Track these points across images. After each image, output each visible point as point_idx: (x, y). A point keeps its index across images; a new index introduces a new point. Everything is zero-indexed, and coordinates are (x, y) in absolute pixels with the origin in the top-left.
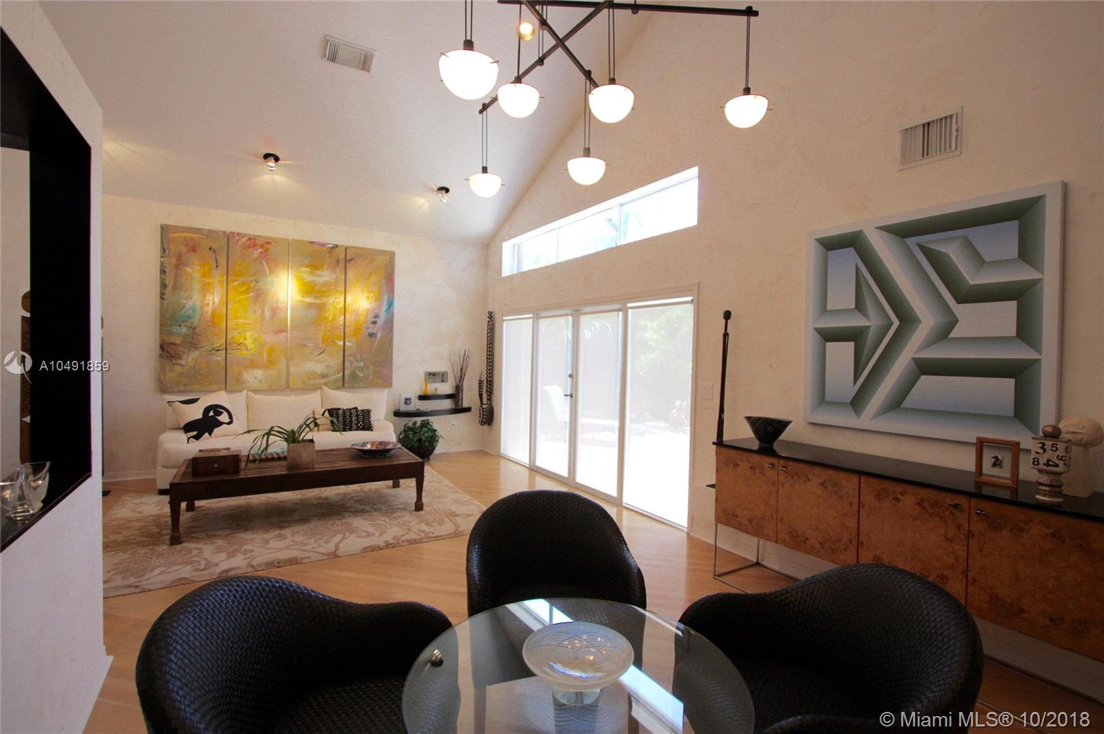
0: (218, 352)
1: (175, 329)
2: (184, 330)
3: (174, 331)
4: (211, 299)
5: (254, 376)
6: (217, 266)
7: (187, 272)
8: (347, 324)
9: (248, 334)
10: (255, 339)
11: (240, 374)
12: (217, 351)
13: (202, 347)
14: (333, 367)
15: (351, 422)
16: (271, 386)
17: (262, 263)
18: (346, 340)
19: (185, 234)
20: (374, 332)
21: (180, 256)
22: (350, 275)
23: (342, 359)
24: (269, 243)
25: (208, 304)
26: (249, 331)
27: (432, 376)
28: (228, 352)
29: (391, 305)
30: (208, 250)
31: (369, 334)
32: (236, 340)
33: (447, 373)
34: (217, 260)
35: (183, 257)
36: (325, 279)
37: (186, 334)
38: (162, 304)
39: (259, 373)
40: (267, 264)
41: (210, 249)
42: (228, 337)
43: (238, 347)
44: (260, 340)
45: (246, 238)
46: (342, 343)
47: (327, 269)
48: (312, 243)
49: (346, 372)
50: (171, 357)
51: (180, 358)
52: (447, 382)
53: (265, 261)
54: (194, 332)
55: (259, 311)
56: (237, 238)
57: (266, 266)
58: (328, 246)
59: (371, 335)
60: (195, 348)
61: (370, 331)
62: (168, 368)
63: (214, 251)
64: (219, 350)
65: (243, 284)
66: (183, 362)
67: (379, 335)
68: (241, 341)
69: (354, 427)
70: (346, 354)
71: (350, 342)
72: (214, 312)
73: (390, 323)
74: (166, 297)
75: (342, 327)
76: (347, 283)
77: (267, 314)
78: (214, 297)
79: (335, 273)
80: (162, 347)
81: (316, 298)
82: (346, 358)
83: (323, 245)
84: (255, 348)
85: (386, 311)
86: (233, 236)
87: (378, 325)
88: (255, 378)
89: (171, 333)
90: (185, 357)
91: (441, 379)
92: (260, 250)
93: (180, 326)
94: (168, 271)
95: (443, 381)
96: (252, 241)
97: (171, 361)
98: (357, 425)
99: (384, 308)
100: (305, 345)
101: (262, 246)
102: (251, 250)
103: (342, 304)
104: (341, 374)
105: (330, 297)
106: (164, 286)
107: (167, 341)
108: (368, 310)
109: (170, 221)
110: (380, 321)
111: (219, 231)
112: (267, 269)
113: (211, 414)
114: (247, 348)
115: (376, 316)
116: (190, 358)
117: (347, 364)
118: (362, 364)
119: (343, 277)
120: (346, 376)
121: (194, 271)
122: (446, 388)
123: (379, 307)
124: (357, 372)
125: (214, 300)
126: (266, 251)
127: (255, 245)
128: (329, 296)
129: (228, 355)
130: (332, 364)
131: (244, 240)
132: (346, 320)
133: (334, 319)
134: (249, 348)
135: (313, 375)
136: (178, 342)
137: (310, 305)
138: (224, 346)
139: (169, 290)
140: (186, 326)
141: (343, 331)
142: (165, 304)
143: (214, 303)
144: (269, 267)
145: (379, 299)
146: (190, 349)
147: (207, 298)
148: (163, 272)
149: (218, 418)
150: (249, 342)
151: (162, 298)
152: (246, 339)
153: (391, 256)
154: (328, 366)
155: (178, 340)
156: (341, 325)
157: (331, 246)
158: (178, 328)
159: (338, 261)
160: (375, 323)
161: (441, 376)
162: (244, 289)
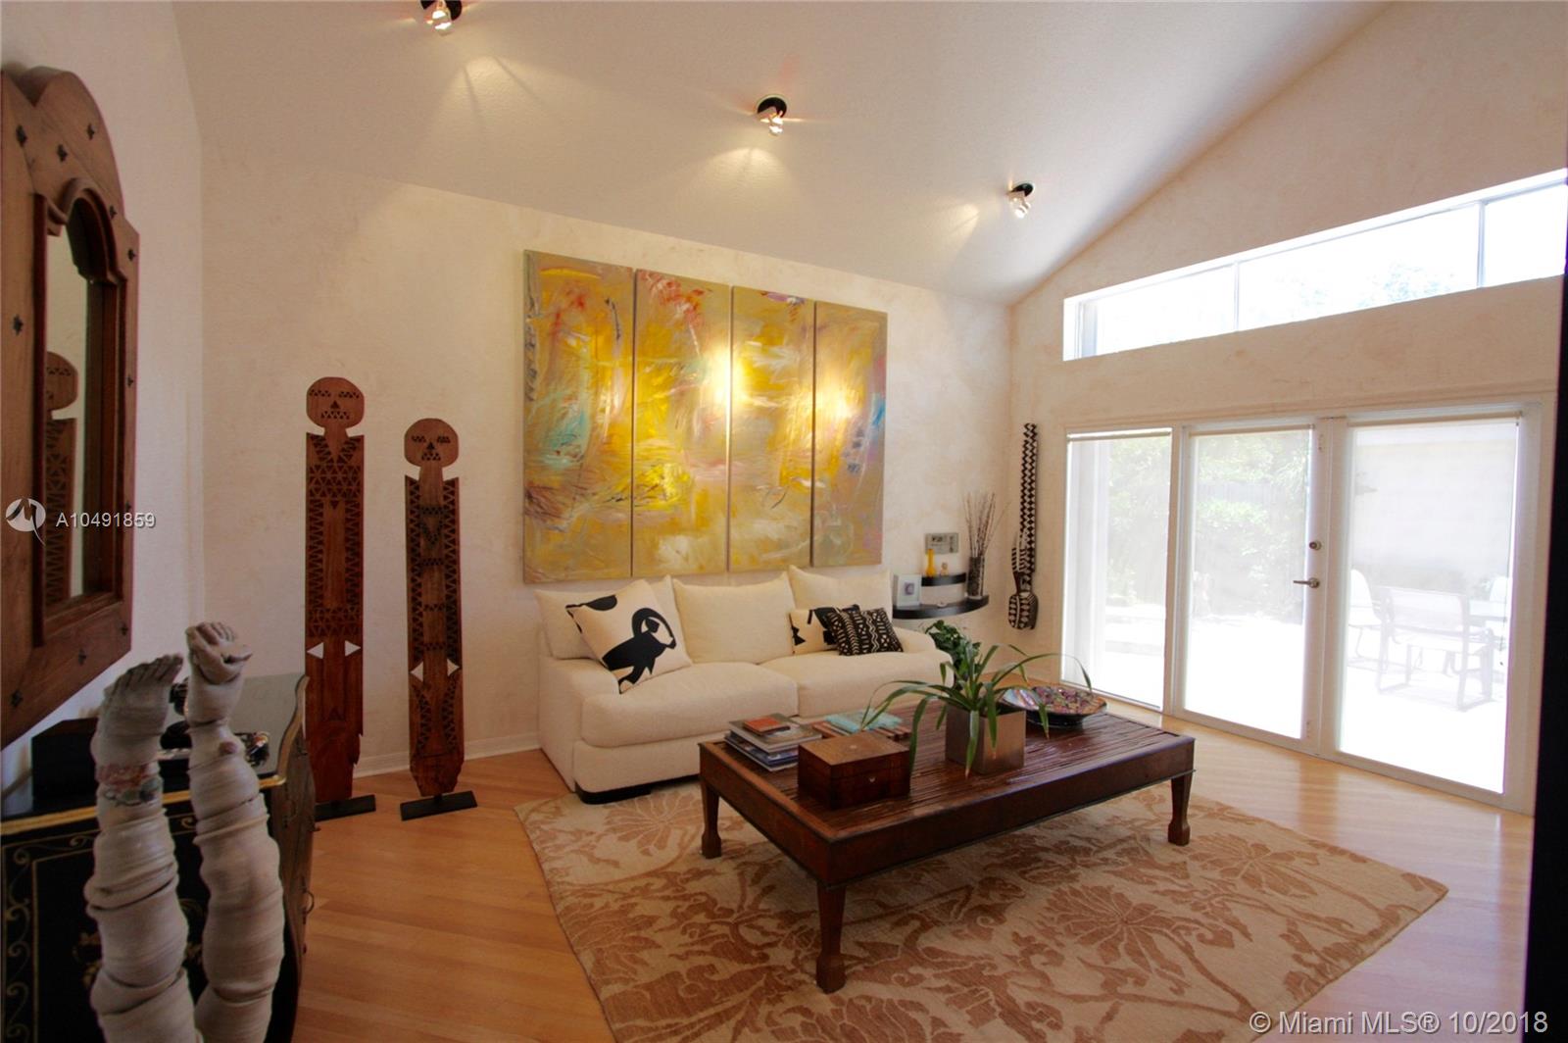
0: (621, 503)
1: (550, 460)
2: (565, 461)
3: (547, 461)
4: (609, 401)
5: (676, 549)
6: (618, 336)
7: (569, 346)
8: (817, 447)
9: (667, 469)
10: (678, 478)
11: (655, 546)
12: (618, 500)
13: (594, 494)
14: (796, 528)
15: (869, 636)
16: (701, 567)
17: (688, 331)
18: (816, 478)
19: (566, 272)
20: (857, 462)
21: (558, 316)
22: (821, 356)
23: (809, 514)
24: (700, 293)
25: (603, 411)
26: (668, 462)
27: (936, 541)
28: (635, 503)
29: (881, 413)
30: (605, 305)
31: (850, 467)
32: (648, 479)
33: (957, 534)
34: (617, 325)
35: (564, 317)
36: (784, 362)
37: (567, 470)
38: (527, 410)
39: (683, 542)
40: (697, 333)
41: (607, 302)
42: (636, 475)
43: (652, 493)
44: (685, 478)
45: (665, 282)
46: (808, 484)
47: (787, 345)
48: (765, 294)
49: (816, 538)
50: (545, 513)
51: (559, 517)
52: (957, 551)
53: (694, 327)
54: (581, 466)
55: (685, 421)
56: (650, 281)
57: (694, 337)
58: (789, 300)
59: (852, 468)
60: (582, 495)
61: (850, 461)
62: (538, 535)
63: (614, 307)
64: (620, 500)
65: (659, 370)
66: (564, 524)
67: (864, 469)
68: (657, 481)
69: (876, 645)
70: (816, 504)
71: (821, 481)
72: (612, 425)
73: (879, 444)
74: (535, 396)
75: (810, 454)
76: (818, 370)
77: (697, 428)
78: (612, 395)
79: (800, 351)
80: (529, 496)
81: (771, 398)
82: (816, 512)
83: (782, 298)
84: (677, 494)
85: (874, 423)
86: (644, 279)
87: (862, 449)
88: (678, 552)
89: (544, 468)
90: (566, 515)
91: (948, 548)
92: (686, 306)
93: (558, 452)
94: (538, 345)
95: (951, 550)
96: (674, 288)
97: (545, 521)
98: (879, 640)
99: (872, 418)
100: (754, 489)
101: (689, 299)
102: (671, 304)
103: (810, 410)
104: (808, 542)
105: (792, 398)
106: (531, 373)
107: (537, 483)
108: (848, 422)
109: (542, 245)
110: (866, 442)
111: (622, 267)
112: (696, 343)
113: (644, 628)
114: (665, 495)
115: (860, 433)
116: (575, 514)
117: (817, 522)
118: (839, 523)
119: (812, 360)
120: (816, 544)
121: (584, 344)
122: (956, 564)
123: (864, 415)
124: (832, 537)
125: (612, 401)
126: (695, 308)
127: (678, 296)
128: (790, 395)
129: (635, 509)
130: (795, 524)
131: (660, 286)
132: (817, 440)
133: (798, 439)
134: (668, 494)
135: (766, 544)
136: (556, 485)
137: (762, 412)
138: (628, 493)
139: (538, 384)
140: (568, 454)
141: (810, 460)
142: (534, 411)
143: (612, 407)
144: (700, 338)
145: (864, 401)
146: (574, 499)
147: (603, 398)
148: (529, 345)
149: (654, 634)
150: (669, 488)
151: (528, 398)
152: (663, 478)
153: (881, 319)
154: (788, 527)
155: (555, 481)
156: (808, 450)
157: (794, 300)
158: (555, 456)
159: (804, 329)
160: (857, 445)
161: (948, 539)
162: (660, 380)
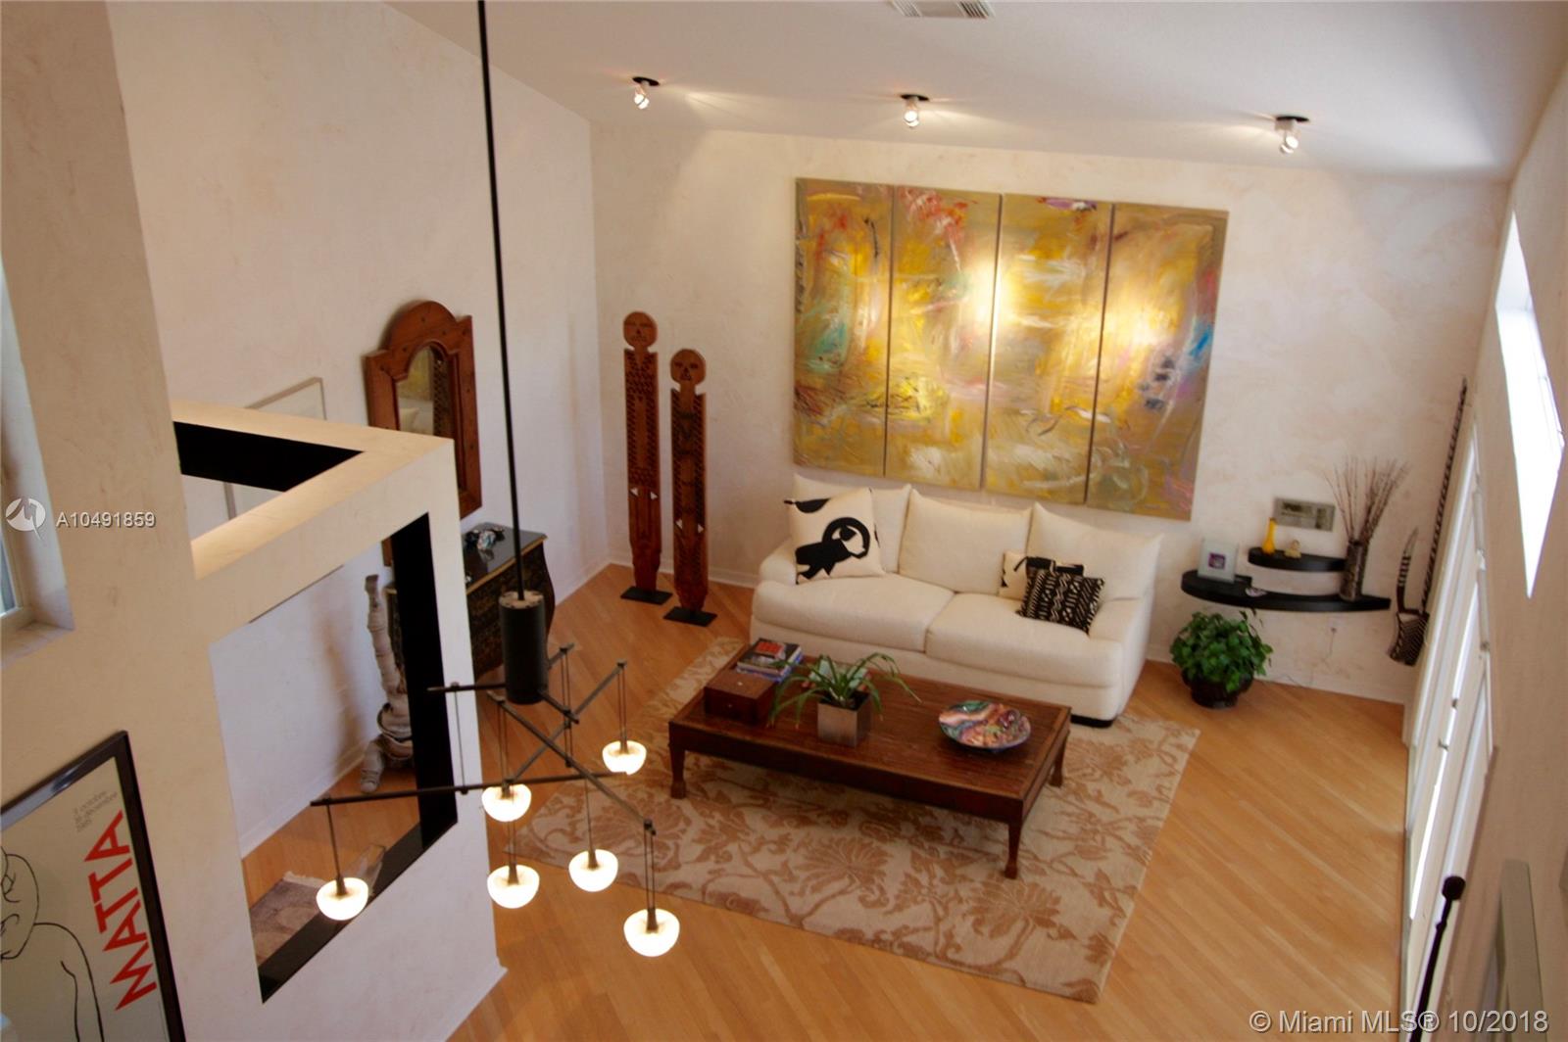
0: (876, 409)
1: (814, 364)
2: (826, 367)
3: (812, 366)
4: (866, 315)
5: (927, 459)
6: (877, 254)
7: (832, 265)
8: (1102, 376)
9: (921, 383)
10: (932, 393)
11: (906, 452)
12: (873, 406)
13: (852, 398)
14: (1068, 461)
15: (1051, 603)
16: (954, 481)
17: (948, 246)
18: (1098, 410)
19: (830, 196)
20: (1160, 397)
21: (822, 236)
22: (1118, 269)
23: (1086, 448)
24: (962, 205)
25: (861, 324)
26: (923, 376)
27: (1291, 510)
28: (889, 410)
29: (1204, 340)
30: (863, 223)
31: (1148, 402)
32: (902, 390)
33: (1333, 508)
34: (876, 243)
35: (826, 236)
36: (1065, 277)
37: (829, 374)
38: (797, 321)
39: (935, 454)
40: (958, 249)
41: (867, 222)
42: (891, 384)
43: (905, 404)
44: (940, 393)
45: (925, 197)
46: (1088, 415)
47: (1069, 258)
48: (1044, 200)
49: (1092, 476)
50: (810, 409)
51: (820, 414)
52: (1330, 529)
53: (955, 242)
54: (841, 372)
55: (941, 337)
56: (910, 197)
57: (955, 252)
58: (1076, 206)
59: (1152, 404)
60: (841, 398)
61: (1151, 395)
62: (804, 427)
63: (873, 225)
64: (876, 406)
65: (916, 285)
66: (825, 421)
67: (1171, 406)
68: (910, 392)
69: (1055, 615)
70: (1095, 439)
71: (1105, 414)
72: (870, 336)
73: (1198, 381)
74: (802, 308)
75: (1093, 383)
76: (1110, 286)
77: (954, 345)
78: (869, 310)
79: (1086, 265)
80: (797, 393)
81: (1044, 317)
82: (1094, 448)
83: (1065, 204)
84: (931, 407)
85: (1191, 353)
86: (903, 196)
87: (1169, 383)
88: (930, 462)
89: (809, 371)
90: (827, 413)
91: (1314, 522)
92: (946, 221)
93: (821, 359)
94: (805, 264)
95: (1318, 526)
96: (935, 202)
97: (809, 416)
98: (1060, 613)
99: (1189, 345)
100: (1017, 413)
101: (951, 213)
102: (931, 220)
103: (1096, 334)
104: (1082, 478)
105: (1072, 318)
106: (799, 289)
107: (803, 383)
108: (1151, 350)
109: (813, 171)
110: (1176, 376)
111: (881, 185)
112: (957, 259)
113: (836, 535)
114: (918, 407)
115: (1168, 364)
116: (835, 414)
117: (1095, 459)
118: (1126, 464)
119: (1102, 275)
120: (1091, 483)
121: (847, 261)
122: (1328, 543)
123: (1177, 344)
124: (1115, 479)
125: (870, 316)
126: (957, 222)
127: (939, 210)
128: (1070, 314)
129: (889, 416)
130: (1067, 456)
131: (920, 202)
132: (1101, 368)
133: (1077, 365)
134: (922, 406)
135: (1027, 471)
136: (818, 386)
137: (1032, 332)
138: (883, 400)
139: (806, 298)
140: (829, 360)
141: (1093, 390)
142: (801, 321)
143: (870, 321)
144: (961, 255)
145: (1180, 325)
146: (834, 400)
147: (860, 312)
148: (799, 264)
149: (845, 543)
150: (923, 402)
151: (798, 311)
152: (916, 390)
153: (1215, 225)
154: (1058, 459)
155: (819, 383)
156: (1091, 378)
157: (1082, 205)
158: (818, 362)
159: (1093, 240)
160: (1162, 378)
161: (1314, 512)
162: (916, 296)
